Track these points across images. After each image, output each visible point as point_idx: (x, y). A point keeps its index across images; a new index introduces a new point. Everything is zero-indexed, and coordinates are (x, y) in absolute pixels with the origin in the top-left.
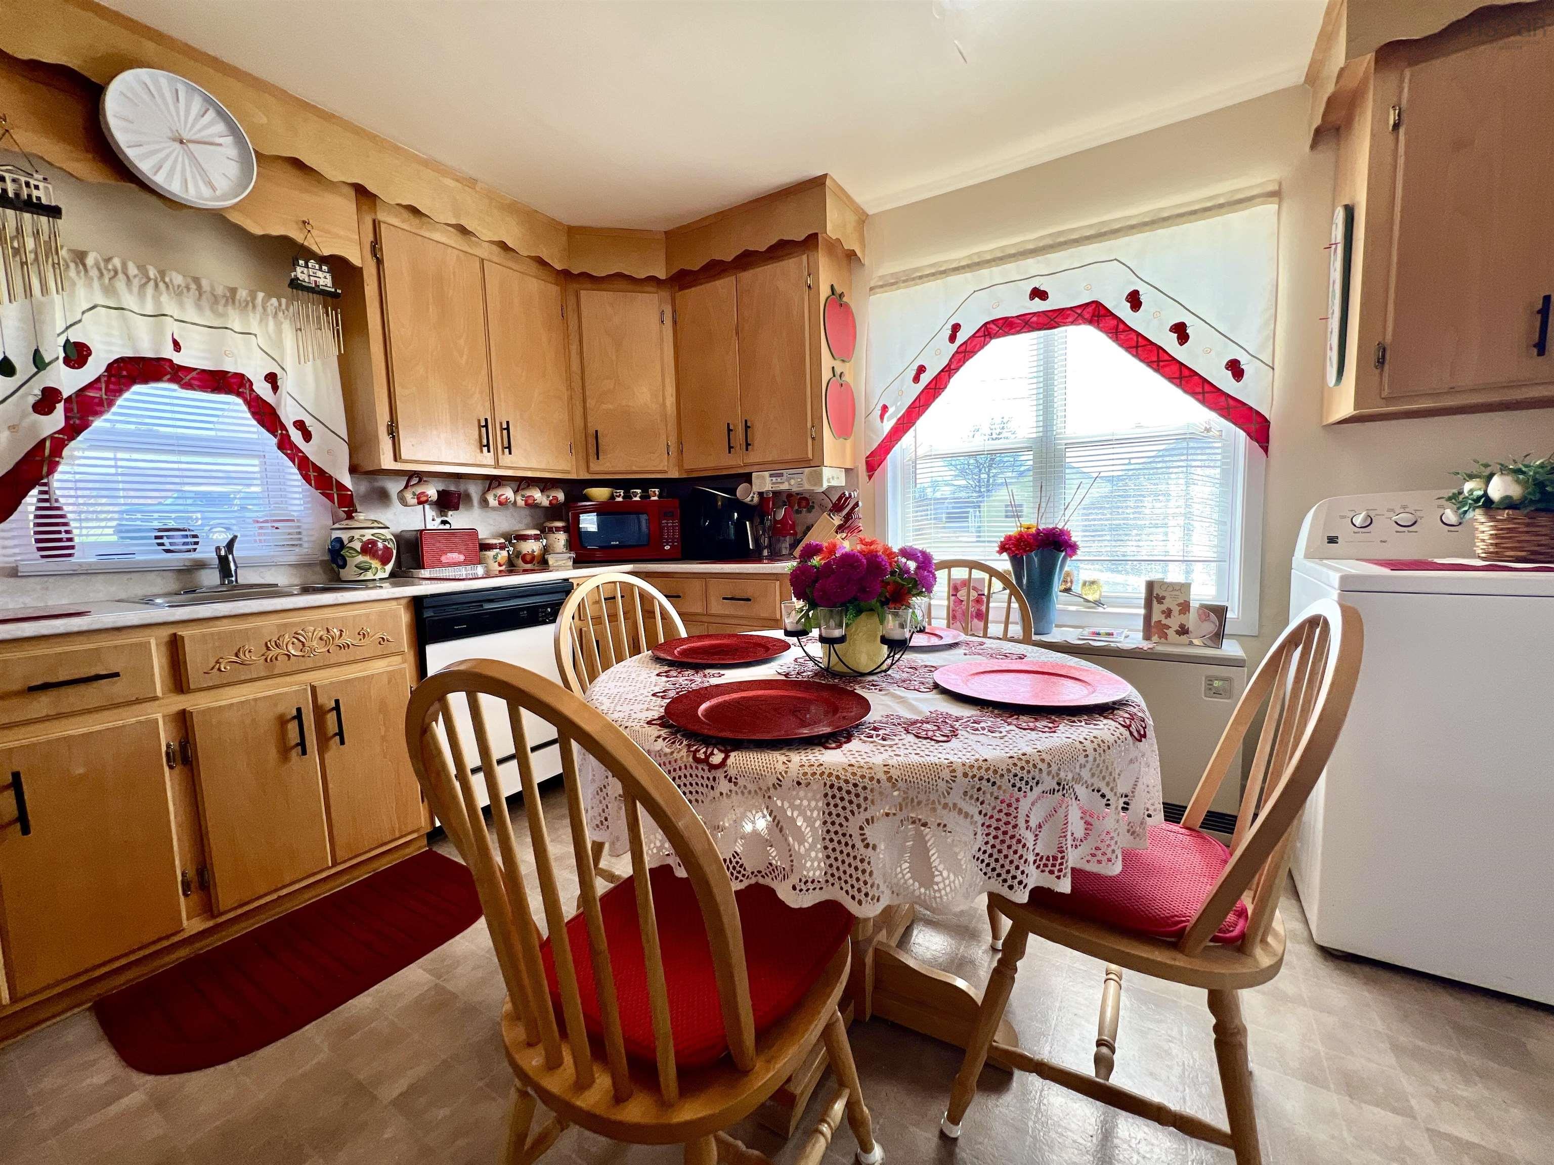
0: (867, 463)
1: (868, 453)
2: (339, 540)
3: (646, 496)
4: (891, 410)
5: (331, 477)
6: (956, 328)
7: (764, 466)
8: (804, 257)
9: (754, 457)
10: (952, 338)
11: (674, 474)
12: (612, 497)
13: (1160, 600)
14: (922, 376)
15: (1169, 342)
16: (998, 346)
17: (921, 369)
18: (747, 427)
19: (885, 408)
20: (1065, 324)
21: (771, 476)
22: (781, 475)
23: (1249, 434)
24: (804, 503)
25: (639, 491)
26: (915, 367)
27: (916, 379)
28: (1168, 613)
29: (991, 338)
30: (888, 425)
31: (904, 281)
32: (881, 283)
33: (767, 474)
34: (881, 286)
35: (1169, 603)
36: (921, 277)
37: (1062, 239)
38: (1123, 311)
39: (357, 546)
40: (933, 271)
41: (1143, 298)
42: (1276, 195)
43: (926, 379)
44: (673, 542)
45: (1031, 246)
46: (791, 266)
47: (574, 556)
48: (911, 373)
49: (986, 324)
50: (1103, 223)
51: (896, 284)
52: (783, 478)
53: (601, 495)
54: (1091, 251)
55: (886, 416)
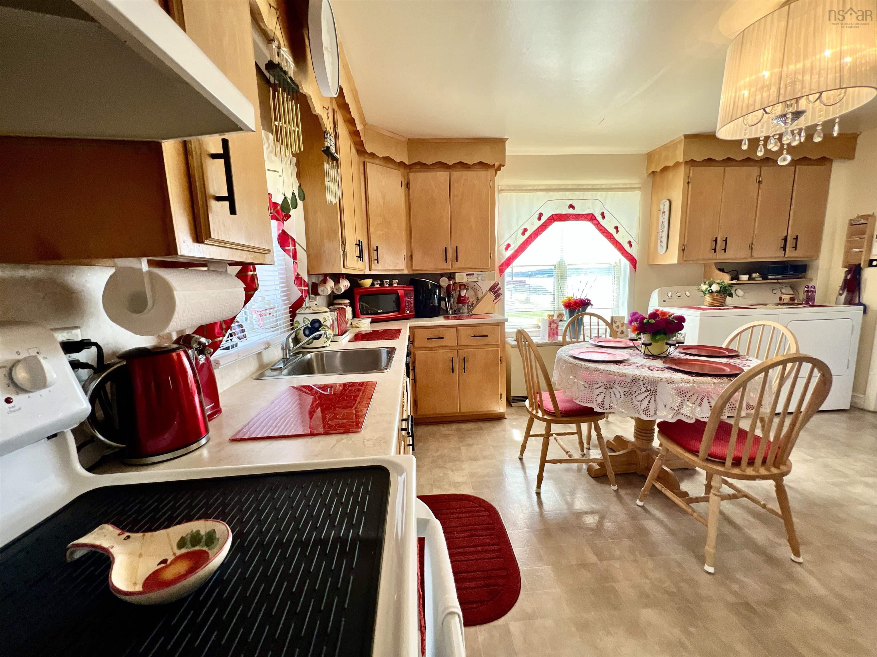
0: (500, 270)
1: (500, 264)
2: (318, 321)
3: (391, 284)
4: (512, 246)
5: (301, 278)
6: (541, 215)
7: (462, 270)
8: (489, 172)
9: (457, 265)
10: (539, 219)
11: (406, 272)
12: (373, 284)
13: (615, 323)
14: (526, 233)
15: (613, 231)
16: (557, 225)
17: (525, 230)
18: (456, 250)
19: (509, 245)
20: (582, 220)
21: (467, 275)
23: (632, 265)
25: (388, 281)
26: (523, 228)
27: (523, 234)
28: (618, 327)
29: (555, 221)
30: (509, 253)
31: (518, 190)
32: (507, 188)
33: (465, 274)
34: (508, 190)
35: (618, 323)
36: (526, 190)
37: (580, 187)
38: (599, 218)
40: (530, 188)
41: (605, 215)
43: (527, 234)
44: (410, 309)
45: (570, 187)
47: (370, 320)
48: (521, 231)
49: (553, 215)
50: (593, 185)
51: (515, 190)
52: (474, 276)
53: (368, 282)
54: (589, 194)
55: (509, 249)
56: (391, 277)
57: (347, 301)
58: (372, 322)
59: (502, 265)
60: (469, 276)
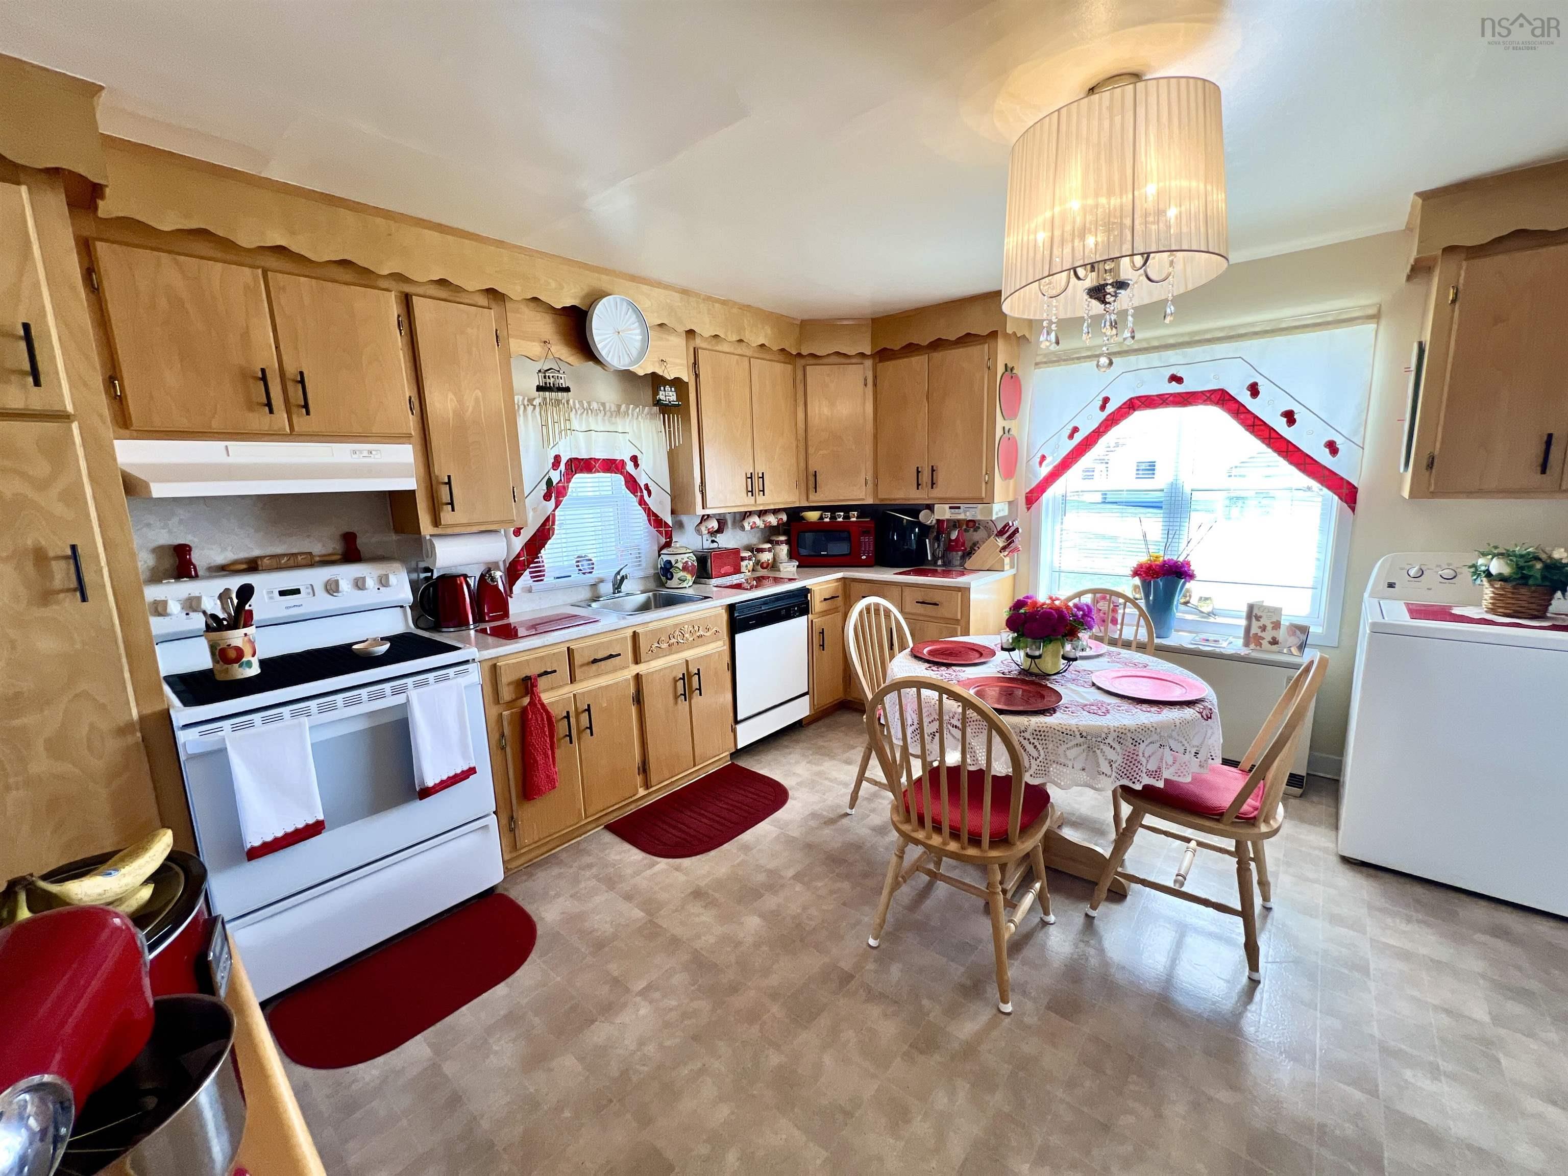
0: (1027, 498)
1: (1028, 490)
2: (669, 562)
3: (847, 517)
4: (1050, 459)
5: (661, 519)
6: (1106, 400)
7: (943, 501)
8: (986, 346)
9: (937, 493)
10: (1103, 408)
11: (870, 501)
12: (821, 518)
13: (1258, 618)
14: (1076, 436)
15: (1280, 425)
16: (1139, 417)
17: (1075, 430)
18: (933, 470)
19: (1043, 458)
20: (1197, 404)
21: (951, 508)
22: (959, 508)
23: (1341, 498)
24: (971, 524)
25: (842, 514)
26: (1071, 427)
27: (1071, 437)
28: (1264, 628)
29: (1134, 410)
30: (1045, 470)
31: (1065, 360)
32: (1045, 360)
33: (947, 506)
34: (1045, 363)
35: (1263, 621)
36: (1078, 358)
37: (1197, 338)
38: (1245, 398)
39: (680, 565)
40: (1089, 353)
41: (1260, 389)
42: (1376, 317)
43: (1078, 437)
44: (868, 554)
45: (1172, 341)
46: (976, 352)
47: (797, 563)
48: (1068, 432)
49: (1131, 399)
50: (1231, 328)
51: (1058, 361)
52: (961, 511)
53: (813, 516)
54: (1221, 349)
55: (1044, 463)
56: (847, 509)
57: (783, 538)
58: (798, 567)
59: (1031, 491)
60: (953, 510)
